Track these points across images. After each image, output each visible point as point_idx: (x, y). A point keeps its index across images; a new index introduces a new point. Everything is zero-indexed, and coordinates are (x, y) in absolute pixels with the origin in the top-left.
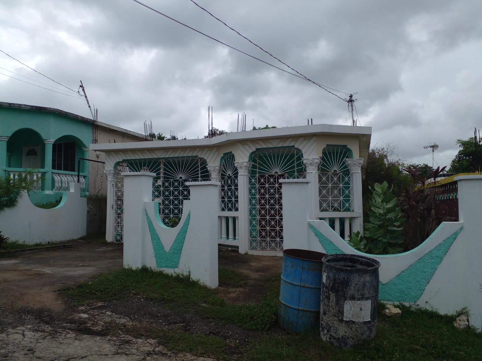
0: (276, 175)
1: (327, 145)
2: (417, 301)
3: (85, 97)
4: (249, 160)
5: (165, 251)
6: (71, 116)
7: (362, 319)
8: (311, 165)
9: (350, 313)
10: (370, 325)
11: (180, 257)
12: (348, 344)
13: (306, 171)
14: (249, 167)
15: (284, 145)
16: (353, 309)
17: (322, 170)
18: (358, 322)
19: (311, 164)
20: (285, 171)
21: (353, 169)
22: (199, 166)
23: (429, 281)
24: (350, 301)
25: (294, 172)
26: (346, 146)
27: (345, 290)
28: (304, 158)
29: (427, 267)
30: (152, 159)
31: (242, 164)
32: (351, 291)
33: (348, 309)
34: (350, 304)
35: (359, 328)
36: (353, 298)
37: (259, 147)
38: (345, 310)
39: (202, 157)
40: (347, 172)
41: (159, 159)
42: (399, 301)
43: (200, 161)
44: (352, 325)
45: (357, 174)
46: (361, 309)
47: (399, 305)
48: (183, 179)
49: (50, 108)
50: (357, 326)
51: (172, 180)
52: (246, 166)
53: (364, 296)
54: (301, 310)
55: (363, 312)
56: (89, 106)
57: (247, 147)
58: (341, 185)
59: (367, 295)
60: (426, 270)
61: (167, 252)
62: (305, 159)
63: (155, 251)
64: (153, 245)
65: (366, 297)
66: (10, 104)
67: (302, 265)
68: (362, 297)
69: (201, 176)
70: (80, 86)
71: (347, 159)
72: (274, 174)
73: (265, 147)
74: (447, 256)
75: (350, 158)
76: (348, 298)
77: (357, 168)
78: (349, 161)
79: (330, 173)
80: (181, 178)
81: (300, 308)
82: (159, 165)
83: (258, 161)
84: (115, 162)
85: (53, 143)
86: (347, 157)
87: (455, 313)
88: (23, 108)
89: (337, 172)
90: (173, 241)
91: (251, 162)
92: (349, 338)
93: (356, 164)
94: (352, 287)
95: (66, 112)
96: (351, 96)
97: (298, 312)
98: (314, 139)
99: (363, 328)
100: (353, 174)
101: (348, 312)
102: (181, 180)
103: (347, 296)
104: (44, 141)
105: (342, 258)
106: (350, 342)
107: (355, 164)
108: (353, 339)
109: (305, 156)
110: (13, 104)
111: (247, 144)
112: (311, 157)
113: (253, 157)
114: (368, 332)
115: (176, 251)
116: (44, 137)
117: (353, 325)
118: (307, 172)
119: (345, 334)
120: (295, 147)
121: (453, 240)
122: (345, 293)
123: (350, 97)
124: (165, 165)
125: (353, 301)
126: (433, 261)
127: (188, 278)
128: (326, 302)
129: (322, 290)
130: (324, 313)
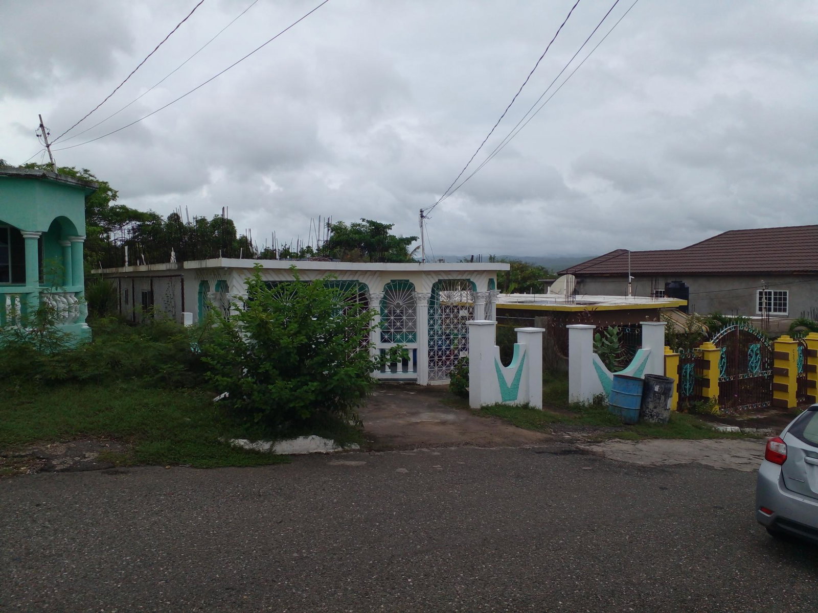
4: (431, 291)
5: (508, 387)
11: (517, 391)
15: (463, 278)
22: (358, 292)
39: (363, 282)
43: (359, 286)
63: (501, 388)
64: (500, 383)
73: (446, 278)
83: (437, 292)
90: (513, 379)
111: (430, 275)
112: (483, 291)
115: (515, 386)
118: (476, 304)
120: (471, 280)
127: (526, 406)
128: (658, 401)
129: (652, 395)
130: (655, 408)
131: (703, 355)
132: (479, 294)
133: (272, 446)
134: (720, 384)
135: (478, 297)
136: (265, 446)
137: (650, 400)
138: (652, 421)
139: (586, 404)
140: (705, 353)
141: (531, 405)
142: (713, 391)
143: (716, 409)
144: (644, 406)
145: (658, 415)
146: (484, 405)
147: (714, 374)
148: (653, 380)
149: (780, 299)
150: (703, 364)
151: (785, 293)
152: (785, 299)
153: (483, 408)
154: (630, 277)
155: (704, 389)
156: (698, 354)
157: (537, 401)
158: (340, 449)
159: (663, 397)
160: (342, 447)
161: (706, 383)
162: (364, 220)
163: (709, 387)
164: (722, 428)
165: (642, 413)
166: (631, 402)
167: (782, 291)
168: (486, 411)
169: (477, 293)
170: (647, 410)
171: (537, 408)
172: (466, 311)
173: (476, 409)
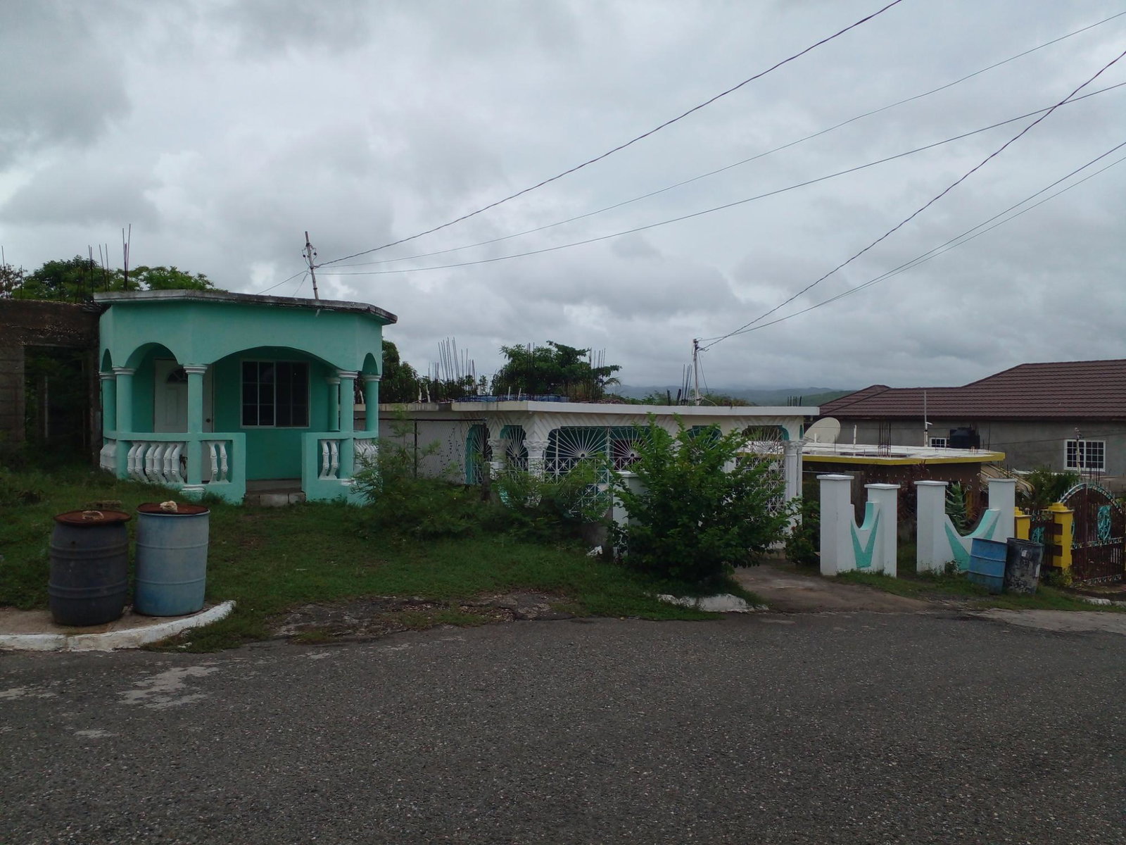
11: (871, 556)
41: (604, 427)
48: (635, 457)
51: (620, 458)
61: (864, 552)
63: (856, 553)
64: (854, 548)
80: (632, 455)
82: (604, 436)
90: (867, 542)
115: (869, 551)
127: (880, 574)
128: (1025, 568)
129: (1018, 562)
130: (1023, 576)
131: (1054, 516)
132: (792, 444)
133: (697, 602)
134: (1073, 553)
135: (790, 447)
136: (691, 602)
137: (1016, 567)
138: (1019, 591)
139: (939, 572)
140: (1057, 516)
141: (886, 572)
142: (1065, 560)
143: (1070, 582)
144: (1008, 574)
145: (1025, 584)
146: (840, 571)
147: (1066, 540)
148: (1020, 544)
149: (1095, 452)
150: (1053, 528)
151: (1101, 445)
152: (1101, 452)
153: (839, 575)
154: (927, 423)
155: (1055, 558)
156: (1048, 517)
157: (891, 569)
158: (752, 609)
159: (1031, 564)
160: (754, 607)
161: (1058, 550)
162: (551, 343)
163: (1061, 555)
164: (1093, 600)
165: (1007, 582)
166: (994, 569)
167: (1098, 441)
168: (843, 578)
169: (790, 442)
170: (1013, 578)
171: (892, 575)
172: (776, 464)
173: (832, 576)
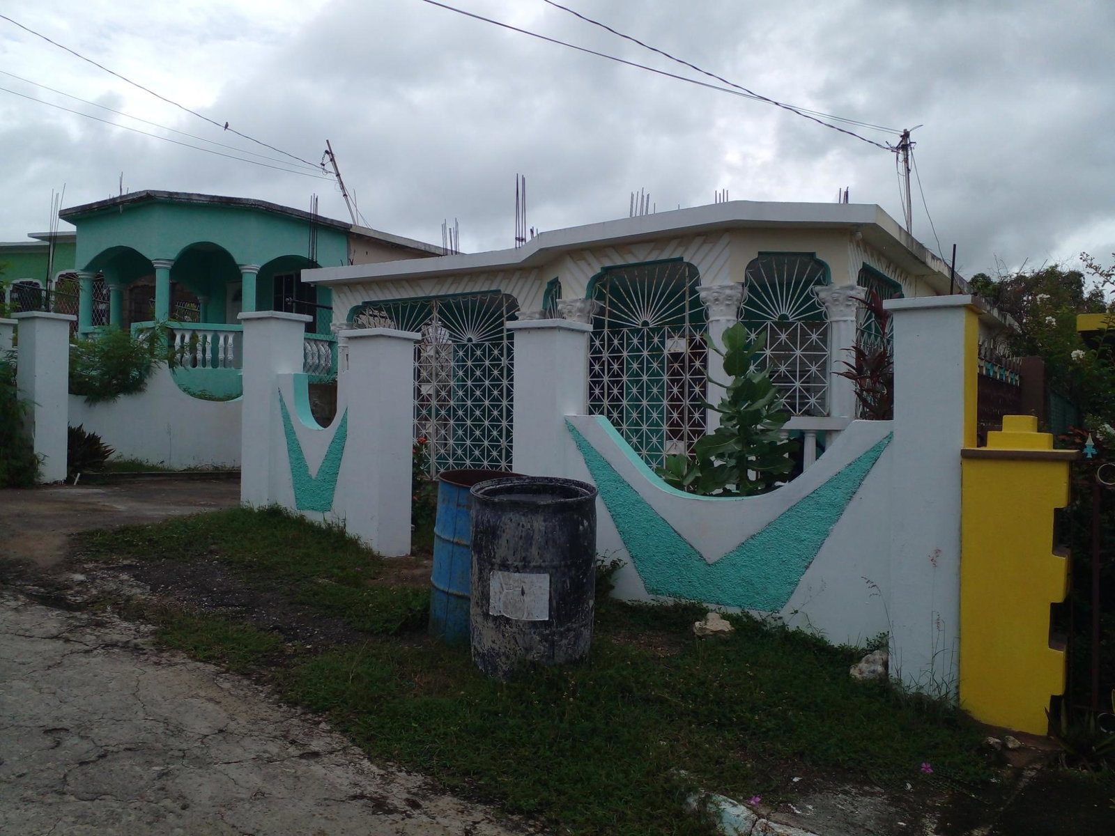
0: (645, 329)
1: (760, 253)
2: (780, 609)
3: (337, 176)
4: (587, 296)
5: (310, 477)
6: (293, 216)
7: (526, 614)
8: (717, 303)
9: (500, 599)
10: (548, 632)
11: (333, 489)
12: (499, 667)
13: (707, 318)
14: (589, 313)
15: (661, 258)
16: (505, 591)
17: (748, 315)
18: (516, 620)
19: (717, 300)
20: (666, 317)
21: (833, 311)
22: (505, 313)
23: (810, 563)
24: (500, 573)
25: (682, 320)
26: (812, 255)
27: (490, 547)
28: (702, 286)
29: (807, 529)
30: (415, 300)
31: (573, 304)
32: (502, 550)
33: (497, 590)
34: (499, 578)
35: (519, 634)
36: (505, 566)
37: (608, 264)
38: (492, 593)
39: (508, 292)
40: (817, 320)
41: (429, 299)
42: (740, 606)
43: (507, 301)
44: (505, 626)
45: (842, 325)
46: (523, 593)
47: (740, 614)
48: (474, 342)
49: (248, 200)
50: (514, 629)
52: (581, 310)
53: (529, 562)
54: (452, 595)
55: (527, 598)
56: (345, 195)
57: (582, 264)
58: (798, 352)
59: (537, 562)
60: (803, 536)
61: (313, 478)
62: (705, 289)
63: (294, 476)
64: (291, 463)
65: (534, 567)
66: (170, 194)
67: (457, 499)
68: (524, 565)
69: (507, 335)
70: (327, 152)
71: (818, 288)
72: (640, 327)
73: (620, 262)
74: (852, 504)
75: (827, 286)
76: (496, 567)
77: (841, 311)
78: (823, 293)
79: (769, 322)
80: (470, 340)
81: (451, 591)
82: (430, 312)
83: (609, 298)
84: (349, 308)
85: (257, 272)
86: (819, 283)
87: (864, 645)
88: (195, 201)
89: (788, 319)
90: (323, 457)
91: (593, 300)
92: (500, 657)
93: (840, 299)
94: (503, 542)
95: (282, 207)
96: (906, 135)
97: (448, 599)
98: (725, 239)
99: (530, 636)
100: (833, 324)
101: (498, 598)
102: (470, 344)
103: (494, 560)
104: (240, 268)
105: (544, 486)
106: (503, 665)
107: (836, 300)
108: (508, 658)
109: (705, 283)
110: (177, 193)
111: (584, 259)
112: (716, 285)
113: (598, 286)
114: (544, 646)
115: (327, 477)
116: (238, 259)
117: (508, 626)
118: (710, 320)
119: (493, 646)
120: (684, 260)
121: (871, 464)
122: (491, 554)
123: (901, 136)
124: (440, 312)
125: (506, 573)
126: (820, 513)
127: (341, 533)
141: (349, 530)
